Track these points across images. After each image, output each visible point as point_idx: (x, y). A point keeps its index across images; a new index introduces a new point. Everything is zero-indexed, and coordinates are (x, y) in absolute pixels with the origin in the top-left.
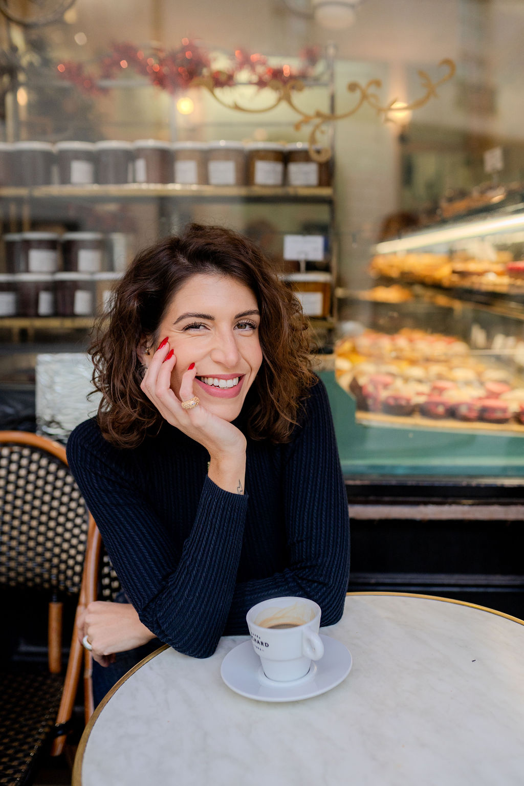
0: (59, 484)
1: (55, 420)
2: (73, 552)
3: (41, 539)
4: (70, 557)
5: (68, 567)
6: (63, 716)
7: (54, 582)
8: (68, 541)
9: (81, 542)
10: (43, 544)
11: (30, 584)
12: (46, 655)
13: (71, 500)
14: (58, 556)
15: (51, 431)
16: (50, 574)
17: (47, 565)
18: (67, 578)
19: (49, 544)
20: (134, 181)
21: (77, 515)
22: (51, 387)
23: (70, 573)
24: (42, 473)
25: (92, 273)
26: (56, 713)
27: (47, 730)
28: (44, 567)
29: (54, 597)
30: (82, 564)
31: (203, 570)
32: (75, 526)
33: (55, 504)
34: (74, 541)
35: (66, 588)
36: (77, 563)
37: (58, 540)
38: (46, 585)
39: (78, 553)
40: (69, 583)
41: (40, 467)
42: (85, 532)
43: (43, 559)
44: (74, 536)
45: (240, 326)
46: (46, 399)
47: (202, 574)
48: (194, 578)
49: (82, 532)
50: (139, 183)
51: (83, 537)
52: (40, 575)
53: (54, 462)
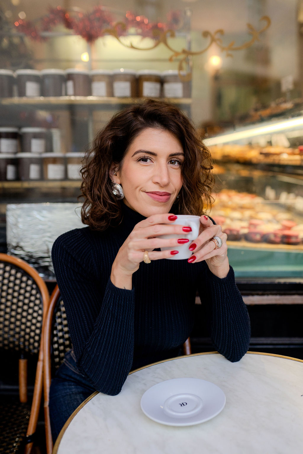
0: (23, 285)
1: (20, 246)
2: (33, 328)
3: (13, 320)
4: (32, 331)
5: (30, 337)
6: (31, 430)
7: (22, 346)
8: (30, 321)
9: (38, 322)
10: (14, 323)
11: (7, 348)
12: (18, 391)
13: (31, 295)
14: (24, 330)
15: (17, 252)
16: (19, 342)
17: (17, 336)
18: (30, 344)
19: (18, 323)
20: (66, 95)
21: (35, 305)
22: (16, 225)
23: (32, 341)
24: (12, 278)
25: (40, 153)
26: (27, 428)
27: (21, 440)
28: (15, 337)
29: (22, 356)
30: (39, 335)
31: (104, 336)
32: (34, 311)
33: (21, 298)
34: (34, 321)
35: (30, 350)
36: (36, 335)
37: (24, 320)
38: (17, 349)
39: (37, 328)
40: (31, 347)
41: (10, 275)
42: (41, 316)
43: (14, 332)
44: (34, 318)
45: (171, 162)
46: (13, 232)
47: (104, 339)
48: (99, 341)
49: (39, 315)
50: (69, 96)
51: (39, 318)
52: (13, 342)
53: (20, 272)
